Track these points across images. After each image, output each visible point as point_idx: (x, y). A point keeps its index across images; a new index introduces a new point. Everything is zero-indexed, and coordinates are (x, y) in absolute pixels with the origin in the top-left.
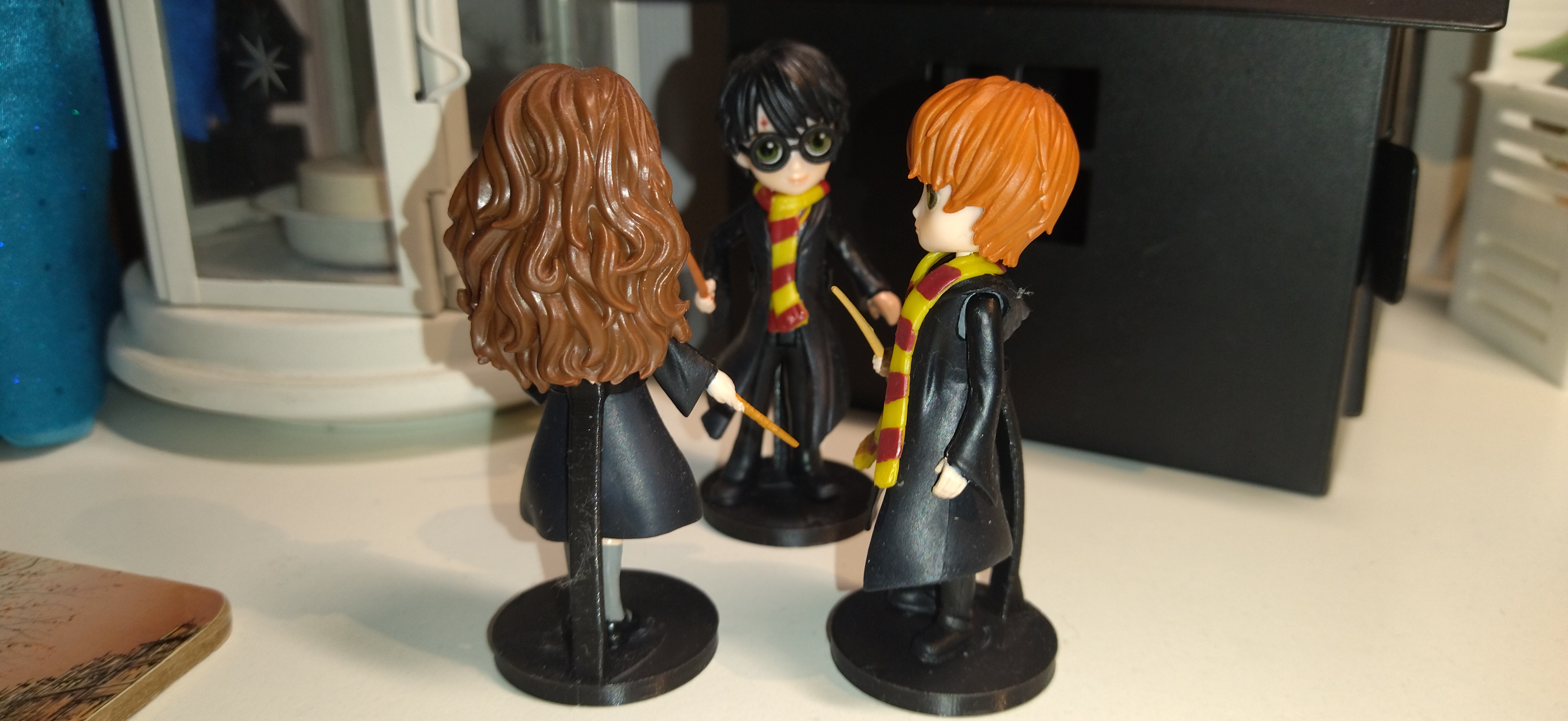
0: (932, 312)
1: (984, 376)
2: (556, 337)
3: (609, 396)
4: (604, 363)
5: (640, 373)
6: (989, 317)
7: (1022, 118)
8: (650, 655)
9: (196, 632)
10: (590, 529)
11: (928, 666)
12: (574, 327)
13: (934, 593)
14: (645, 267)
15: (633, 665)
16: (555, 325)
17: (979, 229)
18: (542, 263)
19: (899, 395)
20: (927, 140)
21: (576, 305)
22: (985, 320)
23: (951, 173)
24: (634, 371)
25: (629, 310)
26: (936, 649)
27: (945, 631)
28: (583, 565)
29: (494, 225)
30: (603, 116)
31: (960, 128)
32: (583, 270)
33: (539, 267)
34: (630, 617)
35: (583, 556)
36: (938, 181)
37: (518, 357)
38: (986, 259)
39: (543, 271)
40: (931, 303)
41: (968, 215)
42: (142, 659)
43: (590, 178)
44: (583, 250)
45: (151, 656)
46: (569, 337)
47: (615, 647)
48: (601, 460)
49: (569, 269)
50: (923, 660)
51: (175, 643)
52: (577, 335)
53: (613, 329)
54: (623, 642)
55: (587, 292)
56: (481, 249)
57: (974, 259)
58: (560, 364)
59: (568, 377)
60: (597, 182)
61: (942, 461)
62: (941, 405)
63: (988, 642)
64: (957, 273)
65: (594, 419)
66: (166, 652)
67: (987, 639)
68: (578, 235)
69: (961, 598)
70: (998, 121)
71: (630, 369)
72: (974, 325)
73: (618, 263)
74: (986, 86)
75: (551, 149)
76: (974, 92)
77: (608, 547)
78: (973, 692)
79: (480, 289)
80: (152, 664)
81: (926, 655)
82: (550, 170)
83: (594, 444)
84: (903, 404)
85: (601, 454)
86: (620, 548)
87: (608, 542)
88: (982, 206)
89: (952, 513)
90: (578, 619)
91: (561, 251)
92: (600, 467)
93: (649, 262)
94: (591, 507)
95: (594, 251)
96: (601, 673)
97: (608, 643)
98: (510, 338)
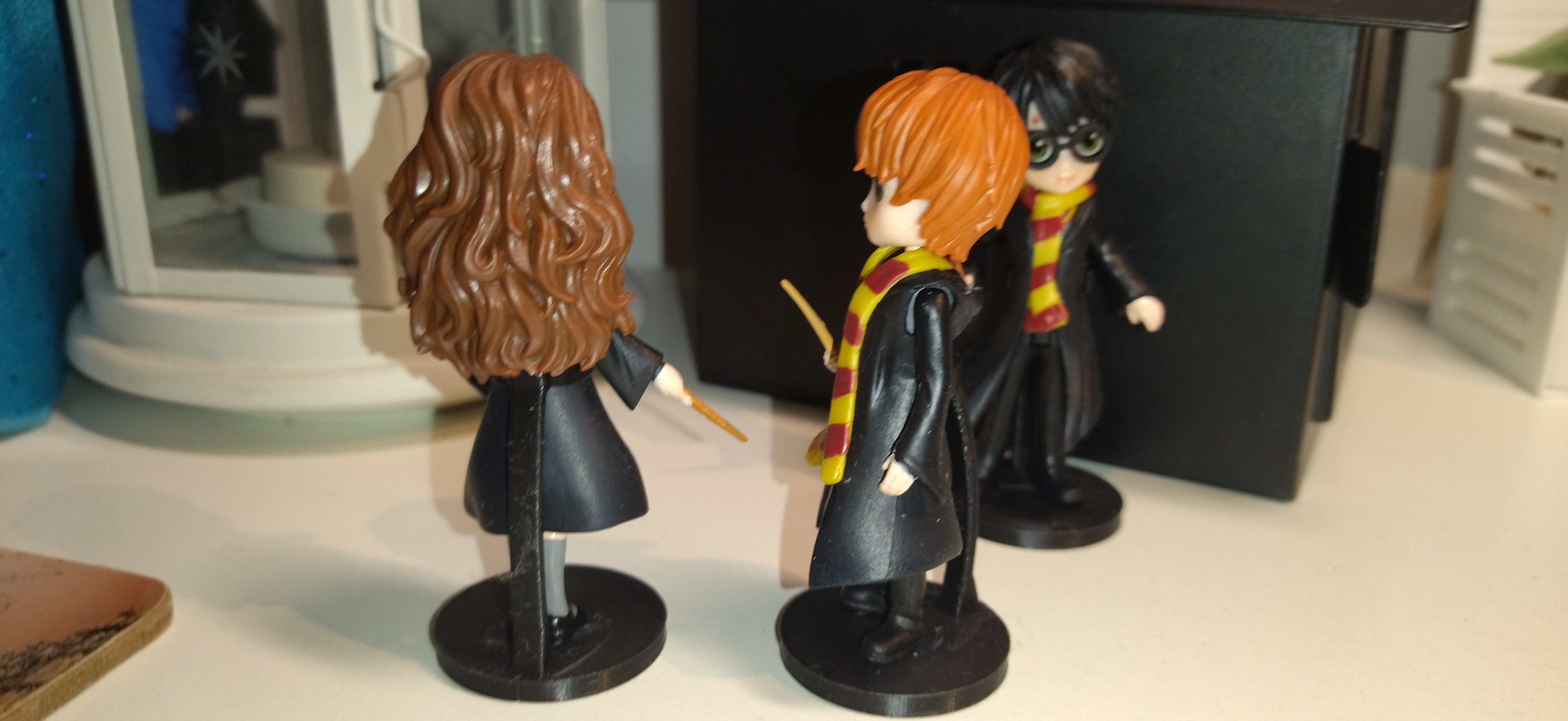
0: (880, 306)
1: (932, 373)
2: (494, 326)
3: (551, 388)
4: (544, 353)
5: (582, 364)
6: (938, 311)
7: (969, 109)
8: (595, 650)
9: (135, 620)
10: (530, 522)
11: (876, 666)
12: (513, 316)
13: (883, 592)
14: (584, 257)
15: (576, 661)
16: (493, 315)
17: (926, 222)
18: (480, 251)
19: (846, 391)
20: (874, 132)
21: (515, 295)
22: (934, 315)
23: (896, 165)
24: (574, 362)
25: (569, 300)
26: (884, 649)
27: (895, 630)
28: (523, 558)
29: (432, 212)
30: (542, 102)
31: (907, 120)
32: (522, 258)
33: (477, 255)
34: (575, 611)
35: (524, 549)
36: (885, 174)
37: (457, 347)
38: (934, 253)
39: (481, 257)
40: (879, 297)
41: (915, 208)
42: (78, 647)
43: (528, 167)
44: (522, 238)
45: (87, 644)
46: (508, 326)
47: (558, 643)
48: (543, 452)
49: (507, 258)
50: (872, 659)
51: (113, 631)
52: (516, 324)
53: (552, 321)
54: (567, 637)
55: (526, 281)
56: (419, 237)
57: (922, 254)
58: (498, 354)
59: (506, 367)
60: (535, 170)
61: (889, 457)
62: (889, 400)
63: (940, 642)
64: (904, 267)
65: (535, 412)
66: (101, 641)
67: (939, 639)
68: (517, 224)
69: (912, 597)
70: (945, 112)
71: (571, 358)
72: (922, 320)
73: (557, 252)
74: (933, 78)
75: (489, 137)
76: (921, 83)
77: (551, 542)
78: (921, 693)
79: (418, 277)
80: (86, 652)
81: (874, 655)
82: (487, 157)
83: (535, 435)
84: (850, 400)
85: (542, 446)
86: (564, 543)
87: (552, 536)
88: (928, 198)
89: (899, 512)
90: (519, 614)
91: (499, 239)
92: (542, 459)
93: (588, 252)
94: (531, 500)
95: (533, 238)
96: (542, 669)
97: (550, 638)
98: (448, 327)
